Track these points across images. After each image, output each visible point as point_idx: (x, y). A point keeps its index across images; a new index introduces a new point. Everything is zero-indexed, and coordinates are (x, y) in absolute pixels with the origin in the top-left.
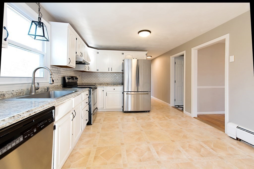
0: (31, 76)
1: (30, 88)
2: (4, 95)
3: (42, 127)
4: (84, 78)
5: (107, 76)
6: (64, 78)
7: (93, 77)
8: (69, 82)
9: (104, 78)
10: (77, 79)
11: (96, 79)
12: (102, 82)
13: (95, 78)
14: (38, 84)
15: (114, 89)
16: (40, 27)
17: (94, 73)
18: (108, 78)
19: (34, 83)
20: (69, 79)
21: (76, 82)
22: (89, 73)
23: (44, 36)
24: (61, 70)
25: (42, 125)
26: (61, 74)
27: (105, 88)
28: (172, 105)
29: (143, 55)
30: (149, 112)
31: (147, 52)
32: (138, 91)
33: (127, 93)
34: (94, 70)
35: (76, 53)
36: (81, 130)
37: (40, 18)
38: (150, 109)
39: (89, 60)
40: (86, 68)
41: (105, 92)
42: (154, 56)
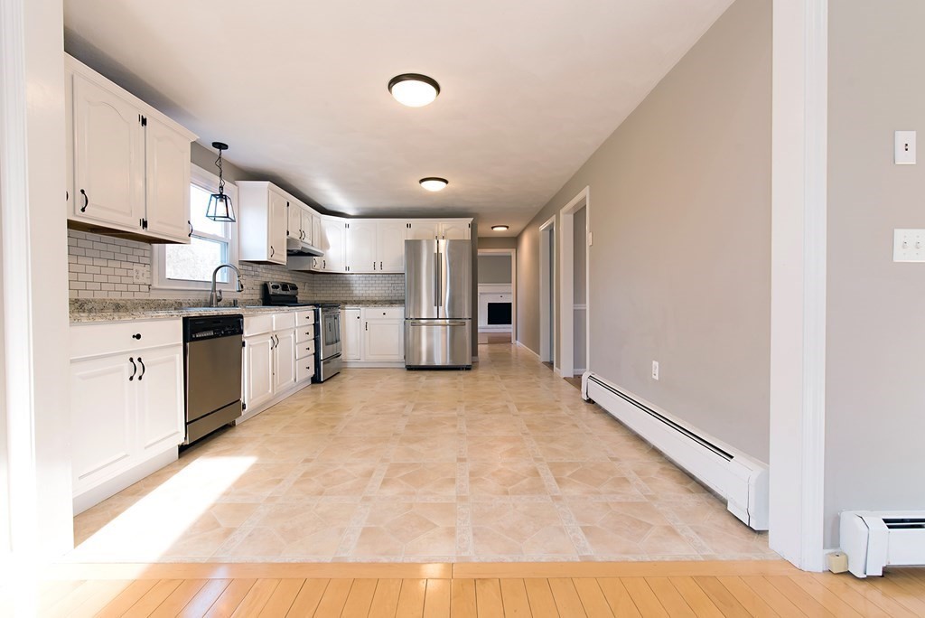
0: (211, 280)
1: (209, 299)
2: (181, 304)
4: (318, 289)
5: (374, 282)
6: (265, 287)
8: (275, 295)
9: (367, 288)
10: (294, 288)
11: (348, 292)
12: (362, 299)
14: (220, 292)
15: (384, 314)
16: (221, 201)
17: (342, 276)
18: (377, 288)
19: (214, 290)
20: (275, 287)
21: (295, 296)
23: (228, 217)
24: (259, 270)
26: (260, 279)
27: (363, 311)
28: (543, 357)
29: (461, 228)
30: (468, 368)
31: (472, 219)
32: (438, 318)
33: (413, 322)
34: (337, 267)
35: (288, 233)
36: (293, 379)
37: (221, 187)
38: (468, 363)
39: (325, 244)
40: (317, 265)
41: (363, 320)
42: (515, 228)
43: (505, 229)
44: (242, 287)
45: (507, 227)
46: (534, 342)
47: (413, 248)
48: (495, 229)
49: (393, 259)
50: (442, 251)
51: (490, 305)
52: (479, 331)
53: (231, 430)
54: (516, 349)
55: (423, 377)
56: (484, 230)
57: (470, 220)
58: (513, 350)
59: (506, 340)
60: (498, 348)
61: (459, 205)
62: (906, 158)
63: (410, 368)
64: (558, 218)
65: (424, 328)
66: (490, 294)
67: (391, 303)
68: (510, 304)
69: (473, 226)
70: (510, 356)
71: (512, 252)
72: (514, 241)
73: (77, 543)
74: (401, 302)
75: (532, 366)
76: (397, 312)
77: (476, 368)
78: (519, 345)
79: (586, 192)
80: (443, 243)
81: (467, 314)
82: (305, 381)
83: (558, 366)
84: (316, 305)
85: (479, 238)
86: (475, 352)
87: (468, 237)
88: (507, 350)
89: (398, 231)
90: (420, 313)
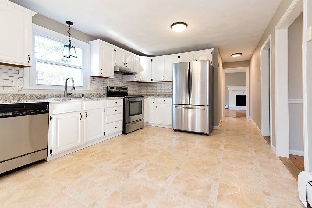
3: (32, 113)
4: (144, 89)
5: (165, 86)
6: (107, 88)
7: (151, 87)
8: (112, 92)
9: (162, 89)
10: (126, 88)
11: (155, 90)
12: (160, 93)
13: (153, 89)
15: (164, 101)
17: (152, 83)
18: (167, 89)
20: (112, 88)
21: (126, 92)
22: (147, 83)
24: (105, 81)
25: (32, 112)
26: (105, 85)
27: (156, 99)
29: (206, 55)
31: (212, 49)
32: (189, 105)
33: (176, 106)
35: (115, 64)
36: (103, 134)
37: (70, 42)
40: (136, 78)
41: (155, 104)
42: (246, 54)
43: (239, 55)
44: (74, 88)
45: (241, 54)
48: (233, 56)
57: (212, 50)
61: (204, 42)
63: (176, 130)
65: (183, 109)
68: (246, 96)
71: (247, 69)
72: (247, 62)
81: (206, 103)
89: (174, 60)
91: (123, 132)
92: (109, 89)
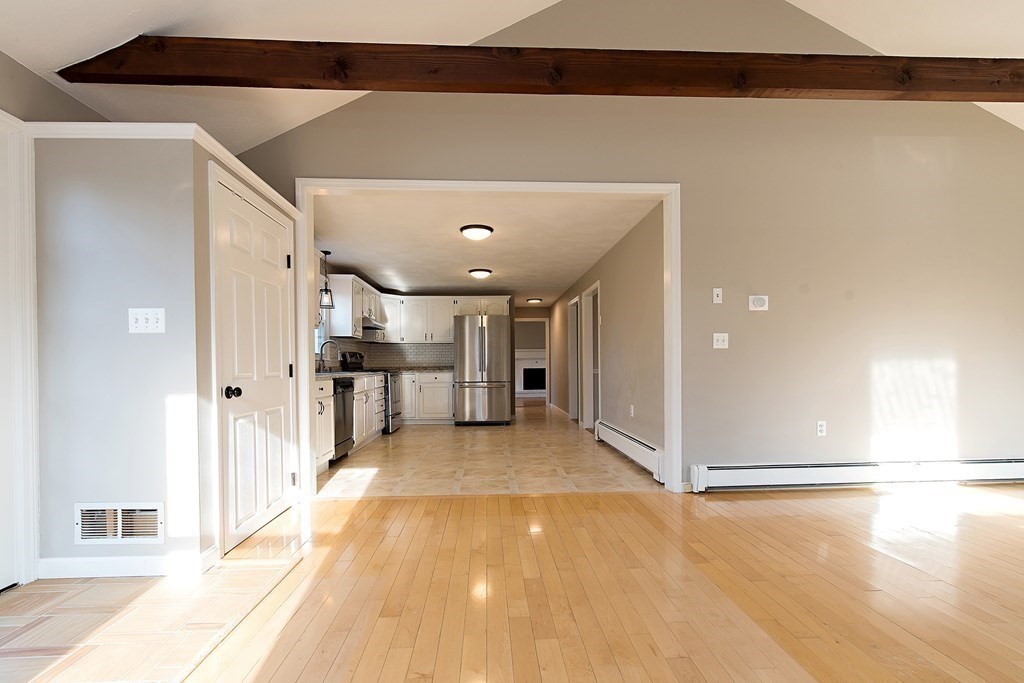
1: (318, 366)
6: (344, 356)
8: (351, 363)
10: (362, 357)
13: (398, 356)
15: (436, 378)
16: (326, 293)
20: (352, 356)
21: (361, 363)
22: (384, 345)
24: (342, 343)
26: (342, 350)
27: (417, 375)
28: (571, 416)
29: (500, 304)
30: (508, 423)
31: (510, 295)
32: (482, 382)
33: (459, 385)
34: (395, 339)
35: (363, 313)
36: (374, 429)
37: (326, 283)
38: (507, 419)
39: (384, 319)
40: (379, 337)
41: (417, 384)
42: (548, 300)
43: (539, 301)
45: (541, 300)
46: (564, 404)
47: (459, 321)
48: (530, 302)
49: (442, 331)
50: (485, 325)
51: (525, 370)
52: (516, 396)
53: (345, 460)
54: (550, 411)
55: (467, 432)
56: (519, 302)
57: (508, 296)
58: (547, 412)
59: (541, 403)
60: (533, 410)
61: (499, 285)
62: (718, 300)
63: (458, 424)
64: (580, 299)
65: (467, 390)
66: (526, 360)
67: (440, 368)
68: (545, 369)
69: (511, 302)
70: (544, 416)
71: (546, 320)
72: (548, 311)
73: (319, 488)
74: (451, 368)
75: (563, 423)
76: (446, 377)
77: (514, 424)
78: (552, 407)
79: (597, 284)
80: (485, 318)
81: (505, 377)
82: (377, 432)
83: (582, 421)
84: (386, 371)
85: (516, 308)
86: (513, 412)
87: (506, 313)
88: (542, 411)
89: (447, 307)
90: (464, 377)
91: (385, 432)
92: (349, 360)
